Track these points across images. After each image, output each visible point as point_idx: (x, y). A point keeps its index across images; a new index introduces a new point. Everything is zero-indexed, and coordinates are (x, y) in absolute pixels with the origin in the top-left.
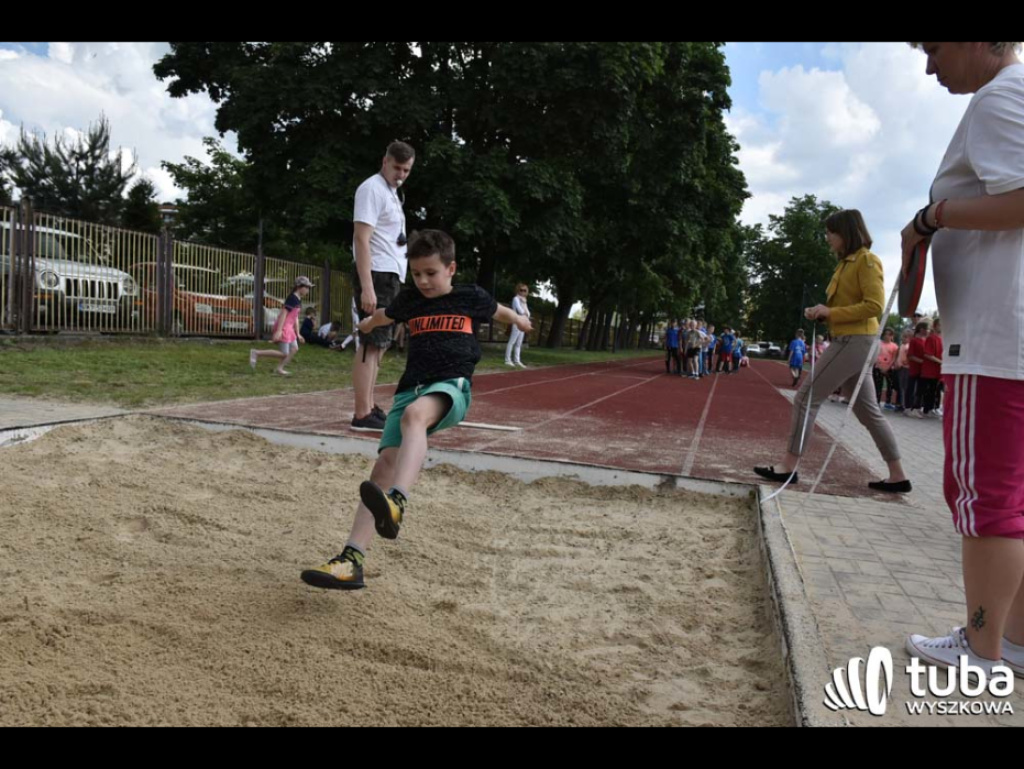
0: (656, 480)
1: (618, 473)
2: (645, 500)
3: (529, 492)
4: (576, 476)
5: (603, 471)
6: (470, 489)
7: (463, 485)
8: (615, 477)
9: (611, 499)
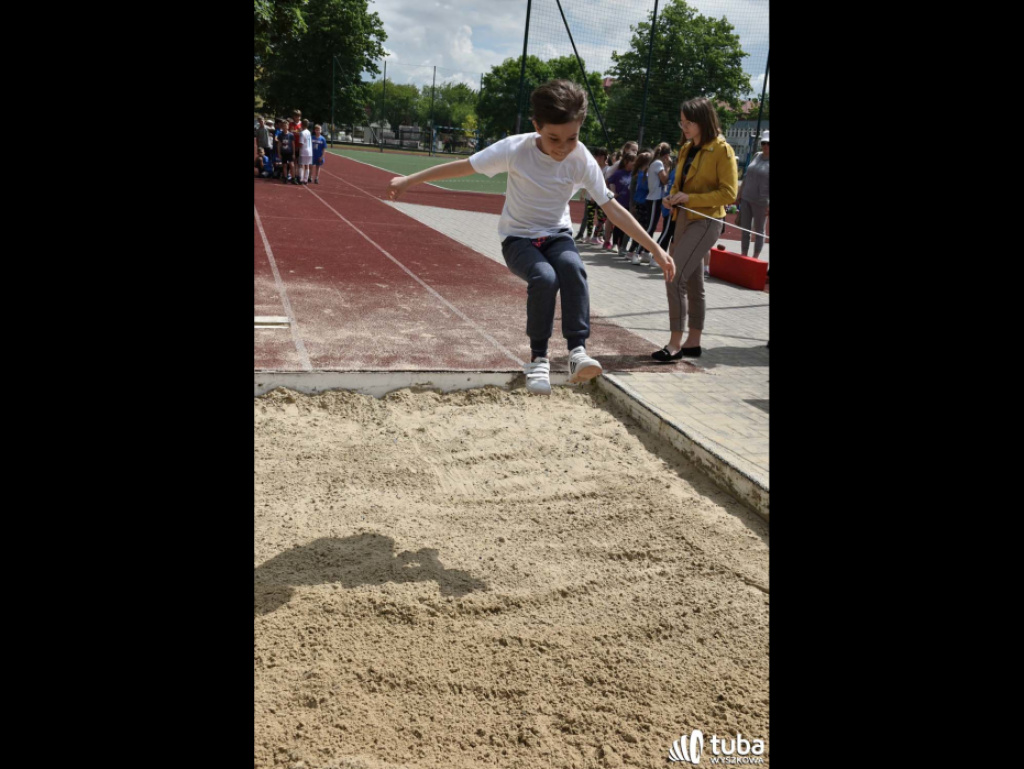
0: (508, 378)
1: (472, 376)
2: (503, 400)
3: (391, 406)
4: (429, 383)
5: (456, 375)
6: (323, 413)
7: (315, 411)
8: (469, 380)
9: (471, 404)
